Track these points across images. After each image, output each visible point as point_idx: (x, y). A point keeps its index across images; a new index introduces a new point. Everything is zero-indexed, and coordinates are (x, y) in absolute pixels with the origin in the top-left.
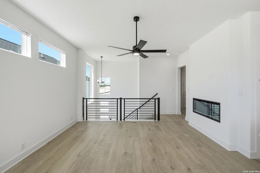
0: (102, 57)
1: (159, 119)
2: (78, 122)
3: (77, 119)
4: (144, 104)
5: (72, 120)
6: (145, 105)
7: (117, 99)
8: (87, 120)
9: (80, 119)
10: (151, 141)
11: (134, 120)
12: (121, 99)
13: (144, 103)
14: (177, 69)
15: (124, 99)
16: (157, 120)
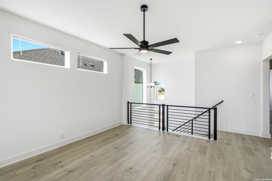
0: (151, 59)
1: (215, 138)
2: (123, 125)
3: (122, 122)
4: (200, 115)
5: (115, 122)
6: (201, 117)
7: (160, 105)
8: (131, 124)
9: (125, 122)
10: (174, 165)
11: (185, 134)
12: (163, 105)
13: (200, 113)
14: (262, 62)
15: (168, 106)
16: (212, 139)
